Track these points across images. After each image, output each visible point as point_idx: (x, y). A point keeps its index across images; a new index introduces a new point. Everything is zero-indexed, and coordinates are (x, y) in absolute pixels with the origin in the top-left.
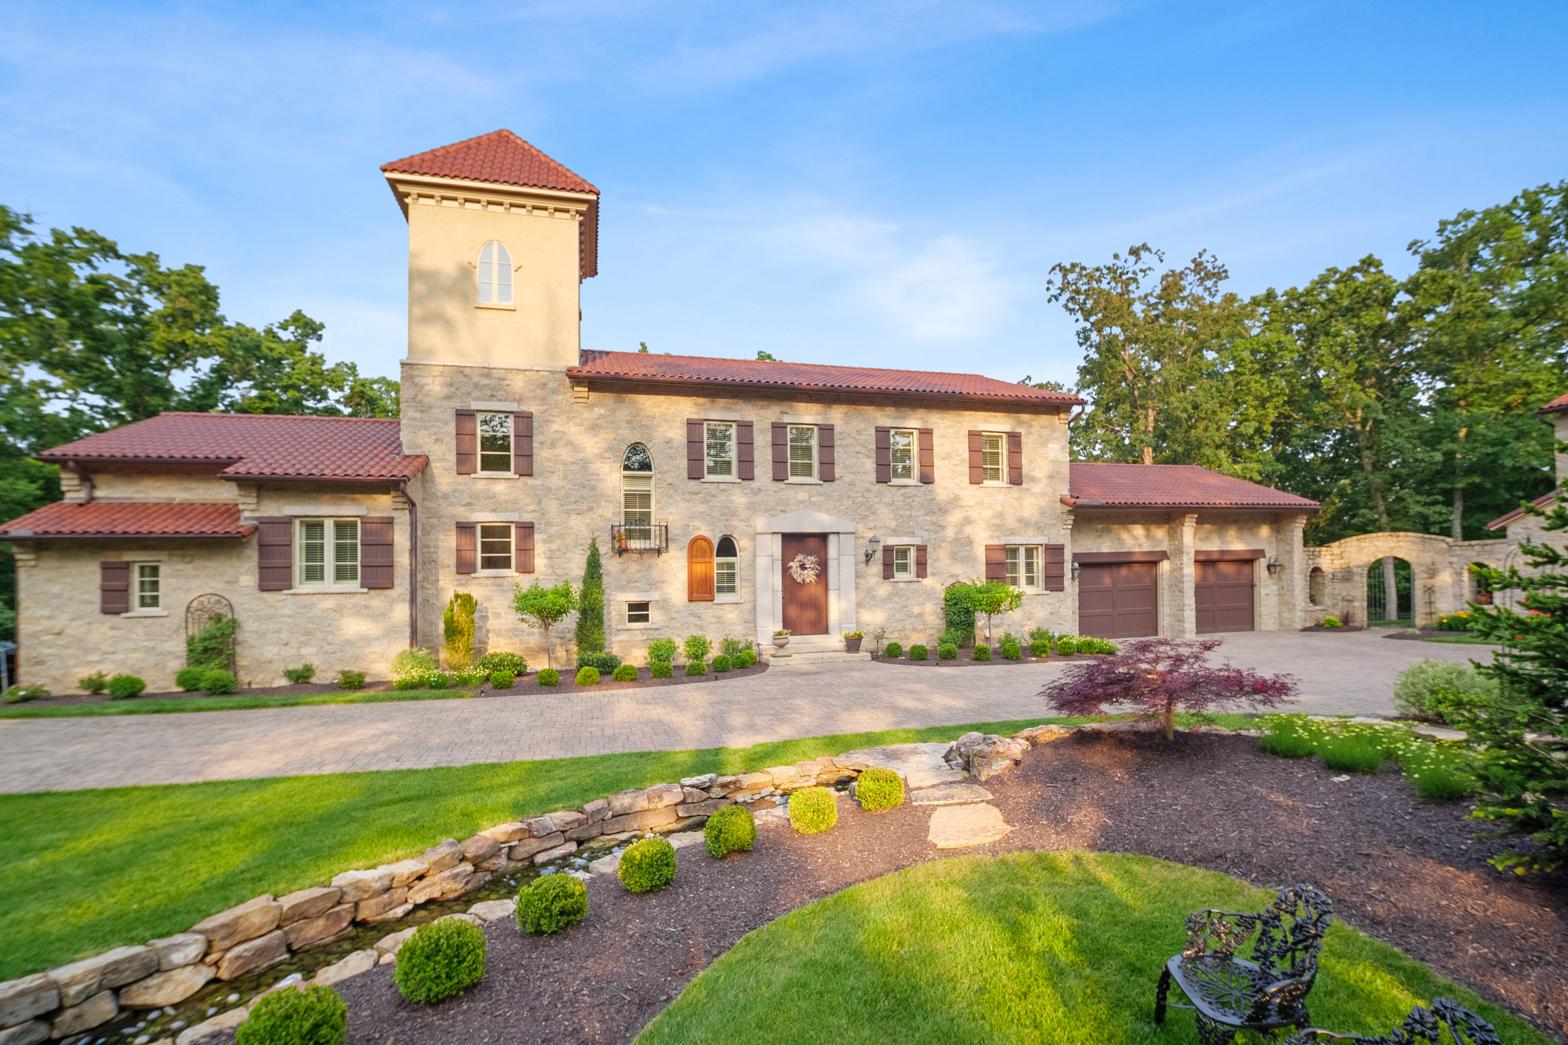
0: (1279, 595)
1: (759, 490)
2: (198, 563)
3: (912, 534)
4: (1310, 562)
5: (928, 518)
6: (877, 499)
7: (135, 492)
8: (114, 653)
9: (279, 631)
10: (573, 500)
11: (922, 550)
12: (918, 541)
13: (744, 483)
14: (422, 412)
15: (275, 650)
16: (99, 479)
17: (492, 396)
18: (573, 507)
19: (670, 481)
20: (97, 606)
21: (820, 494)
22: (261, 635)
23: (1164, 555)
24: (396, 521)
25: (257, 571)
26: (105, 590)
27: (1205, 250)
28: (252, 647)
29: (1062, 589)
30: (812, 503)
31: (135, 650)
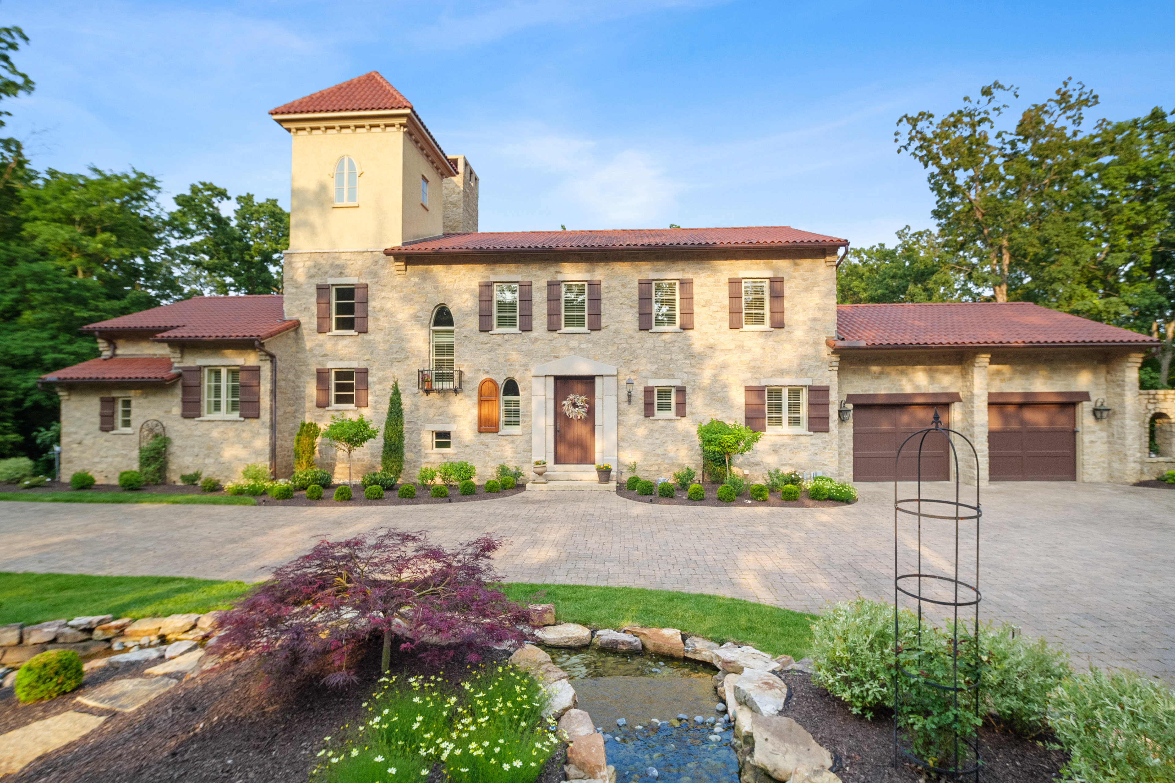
0: (1110, 443)
1: (536, 340)
2: (151, 398)
3: (672, 376)
4: (1151, 407)
5: (688, 362)
6: (639, 345)
7: (137, 350)
8: (106, 457)
9: (193, 447)
10: (395, 350)
11: (681, 391)
12: (678, 383)
13: (524, 333)
14: (297, 288)
15: (190, 459)
16: (120, 343)
17: (341, 273)
18: (395, 356)
19: (465, 334)
20: (98, 426)
21: (588, 342)
22: (183, 448)
23: (955, 397)
24: (262, 369)
25: (180, 404)
26: (102, 416)
27: (1070, 79)
28: (179, 457)
29: (827, 431)
30: (581, 350)
31: (117, 456)
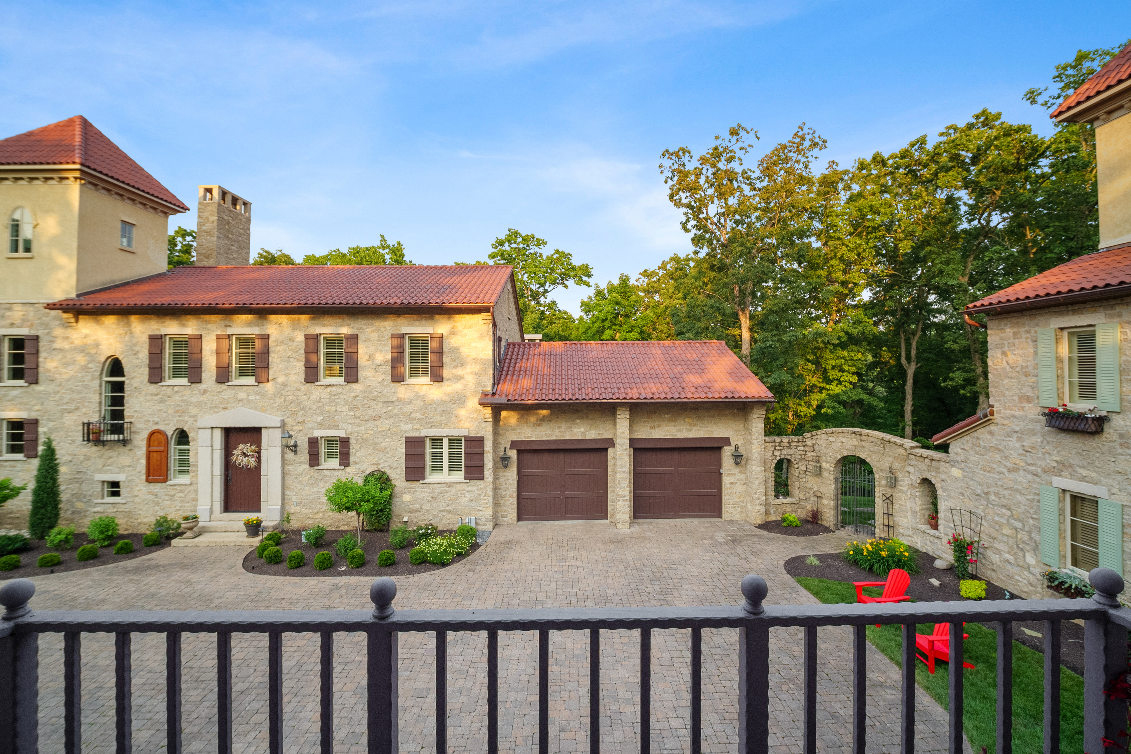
1: (205, 392)
3: (336, 427)
4: (777, 453)
5: (352, 413)
6: (305, 397)
10: (65, 401)
11: (345, 442)
12: (342, 434)
13: (193, 385)
17: (12, 324)
18: (65, 407)
19: (135, 385)
21: (256, 394)
23: (611, 443)
27: (804, 124)
29: (482, 479)
30: (249, 401)
